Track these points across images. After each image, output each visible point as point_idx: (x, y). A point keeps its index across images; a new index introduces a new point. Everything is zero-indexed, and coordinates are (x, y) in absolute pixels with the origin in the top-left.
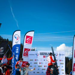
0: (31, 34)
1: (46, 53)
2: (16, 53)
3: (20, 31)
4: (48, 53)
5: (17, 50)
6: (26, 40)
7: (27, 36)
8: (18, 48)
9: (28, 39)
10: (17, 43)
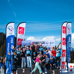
0: (23, 25)
1: (38, 42)
2: (11, 43)
3: (14, 23)
4: (40, 42)
5: (12, 40)
6: (19, 31)
7: (19, 27)
9: (20, 30)
10: (11, 34)
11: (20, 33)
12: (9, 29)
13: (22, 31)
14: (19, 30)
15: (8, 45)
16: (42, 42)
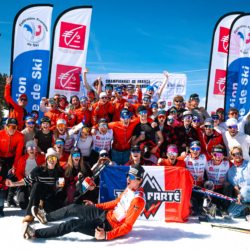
2: (34, 77)
3: (51, 9)
4: (134, 81)
5: (38, 67)
8: (38, 63)
9: (67, 34)
10: (36, 46)
11: (68, 47)
12: (26, 26)
13: (76, 39)
14: (62, 32)
15: (21, 83)
16: (140, 81)
